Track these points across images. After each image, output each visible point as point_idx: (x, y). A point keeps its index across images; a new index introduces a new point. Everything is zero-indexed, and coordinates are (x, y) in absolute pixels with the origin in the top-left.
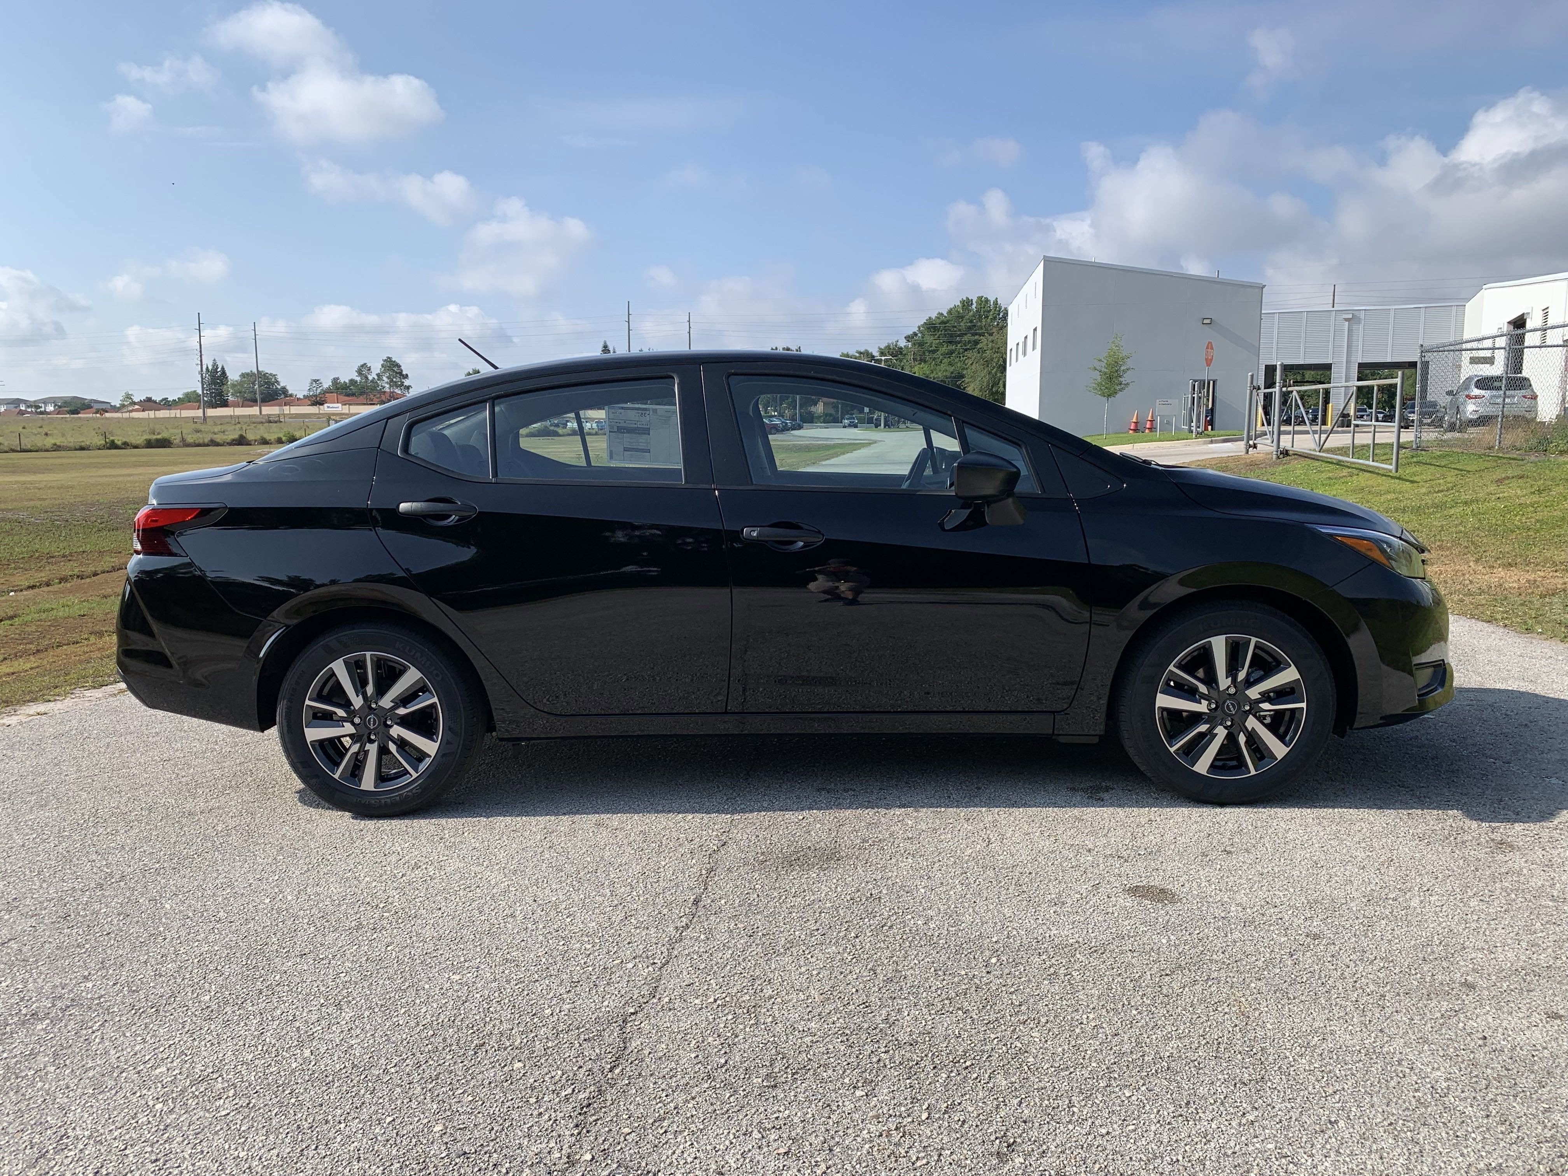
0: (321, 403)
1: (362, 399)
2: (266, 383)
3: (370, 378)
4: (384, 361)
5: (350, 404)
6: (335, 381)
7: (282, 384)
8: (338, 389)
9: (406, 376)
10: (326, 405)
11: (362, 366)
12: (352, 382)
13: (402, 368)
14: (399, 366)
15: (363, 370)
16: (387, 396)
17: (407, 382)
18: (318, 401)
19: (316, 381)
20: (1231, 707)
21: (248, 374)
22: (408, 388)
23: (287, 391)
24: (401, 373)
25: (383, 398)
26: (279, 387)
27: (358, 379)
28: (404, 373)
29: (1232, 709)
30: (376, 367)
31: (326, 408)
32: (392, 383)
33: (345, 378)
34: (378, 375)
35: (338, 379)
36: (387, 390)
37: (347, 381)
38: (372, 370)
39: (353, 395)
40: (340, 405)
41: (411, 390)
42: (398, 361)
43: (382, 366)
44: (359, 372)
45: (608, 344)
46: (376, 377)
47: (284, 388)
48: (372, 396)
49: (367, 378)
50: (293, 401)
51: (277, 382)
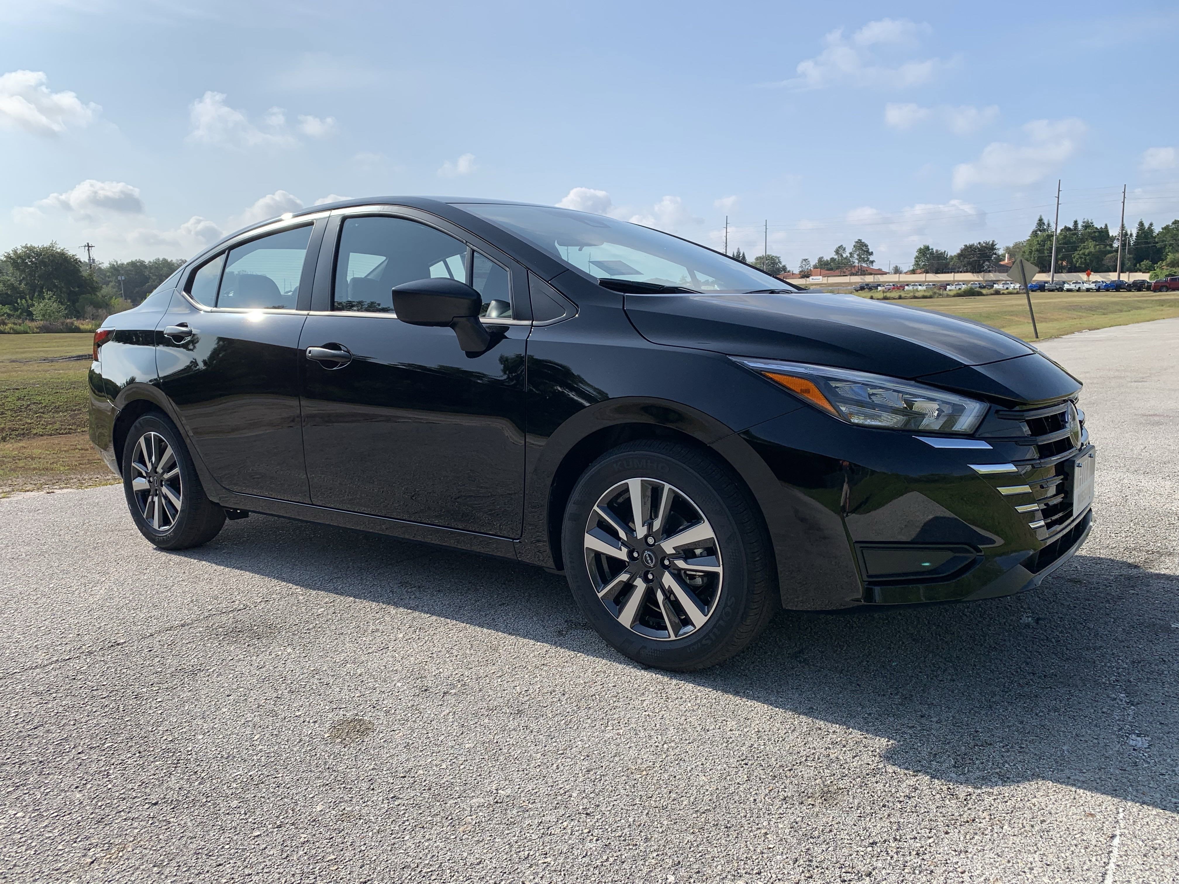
0: (808, 276)
1: (837, 272)
2: (772, 263)
3: (844, 256)
4: (857, 242)
5: (828, 277)
6: (820, 260)
7: (783, 264)
8: (821, 265)
9: (872, 254)
10: (811, 278)
11: (839, 247)
12: (833, 260)
13: (869, 247)
14: (866, 246)
15: (839, 250)
16: (857, 269)
17: (871, 258)
18: (805, 275)
19: (805, 260)
20: (648, 558)
21: (760, 257)
22: (872, 262)
23: (786, 268)
24: (867, 251)
25: (854, 271)
26: (781, 266)
27: (836, 257)
28: (870, 251)
29: (650, 561)
30: (849, 249)
31: (811, 280)
32: (860, 259)
33: (827, 258)
34: (851, 254)
35: (822, 258)
36: (856, 264)
37: (829, 259)
38: (846, 250)
39: (831, 269)
40: (821, 277)
41: (874, 263)
42: (866, 242)
43: (854, 246)
44: (837, 252)
45: (1043, 217)
46: (849, 255)
47: (784, 266)
48: (845, 270)
49: (842, 256)
50: (789, 275)
51: (780, 262)
